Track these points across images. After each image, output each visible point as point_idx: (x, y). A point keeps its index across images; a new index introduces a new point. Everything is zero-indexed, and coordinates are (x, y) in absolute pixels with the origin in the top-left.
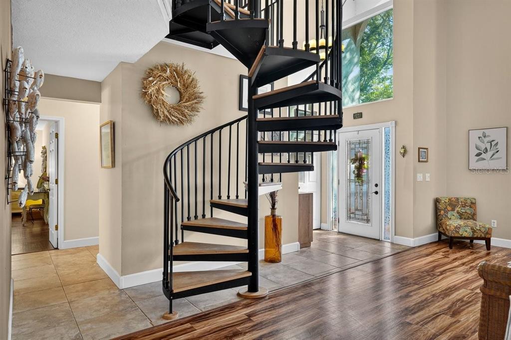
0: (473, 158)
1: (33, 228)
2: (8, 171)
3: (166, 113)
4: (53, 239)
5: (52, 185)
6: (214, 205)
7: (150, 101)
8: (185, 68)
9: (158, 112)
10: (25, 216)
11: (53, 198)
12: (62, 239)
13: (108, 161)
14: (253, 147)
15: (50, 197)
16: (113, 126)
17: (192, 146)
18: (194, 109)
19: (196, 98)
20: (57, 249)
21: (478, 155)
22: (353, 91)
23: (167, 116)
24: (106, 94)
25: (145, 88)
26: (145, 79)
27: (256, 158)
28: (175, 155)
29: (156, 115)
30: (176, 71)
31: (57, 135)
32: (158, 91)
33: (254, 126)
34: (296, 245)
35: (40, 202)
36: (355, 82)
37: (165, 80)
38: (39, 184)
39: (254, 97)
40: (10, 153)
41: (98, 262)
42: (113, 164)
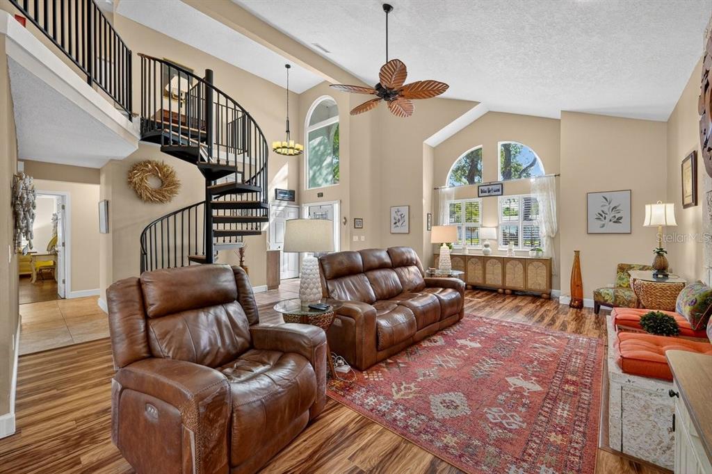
0: (393, 226)
1: (43, 285)
2: (15, 236)
3: (148, 194)
4: (61, 293)
5: (59, 248)
6: (191, 259)
7: (135, 187)
8: (165, 164)
9: (141, 195)
10: (34, 277)
11: (60, 258)
12: (70, 290)
13: (104, 229)
14: (209, 219)
15: (59, 257)
16: (107, 202)
17: (165, 221)
18: (172, 192)
19: (174, 184)
20: (65, 298)
21: (395, 223)
22: (327, 174)
23: (149, 198)
24: (103, 179)
25: (130, 178)
26: (130, 172)
27: (211, 227)
28: (150, 228)
29: (140, 197)
30: (157, 165)
31: (63, 207)
32: (142, 180)
33: (209, 206)
34: (264, 287)
35: (51, 263)
36: (328, 168)
37: (148, 172)
38: (50, 247)
39: (208, 187)
40: (16, 226)
41: (99, 304)
42: (108, 231)
